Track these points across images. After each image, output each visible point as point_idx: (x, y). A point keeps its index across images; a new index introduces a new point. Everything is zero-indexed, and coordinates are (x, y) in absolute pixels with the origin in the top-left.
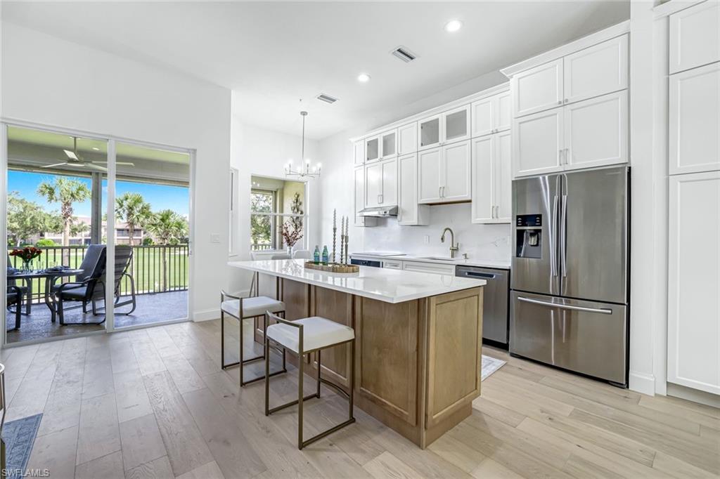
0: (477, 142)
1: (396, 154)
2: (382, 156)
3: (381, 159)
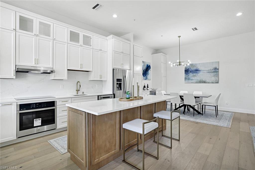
0: (95, 51)
1: (52, 38)
2: (38, 33)
3: (38, 35)
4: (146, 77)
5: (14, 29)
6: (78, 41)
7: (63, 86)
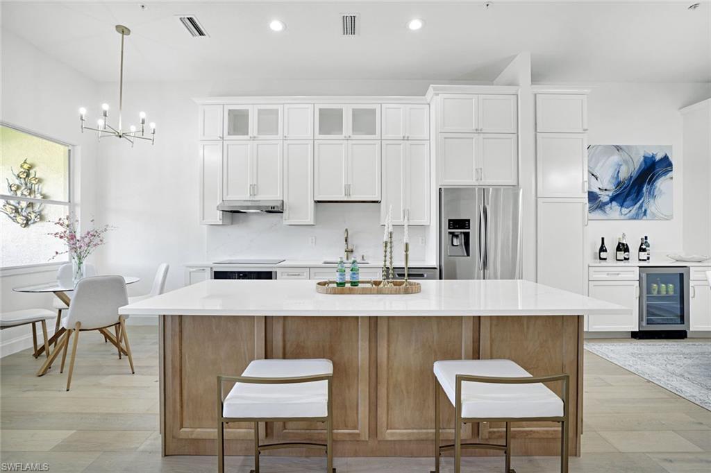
0: (387, 144)
1: (280, 135)
2: (255, 134)
3: (255, 137)
4: (641, 207)
5: (220, 137)
6: (339, 129)
7: (316, 239)
